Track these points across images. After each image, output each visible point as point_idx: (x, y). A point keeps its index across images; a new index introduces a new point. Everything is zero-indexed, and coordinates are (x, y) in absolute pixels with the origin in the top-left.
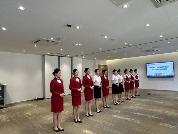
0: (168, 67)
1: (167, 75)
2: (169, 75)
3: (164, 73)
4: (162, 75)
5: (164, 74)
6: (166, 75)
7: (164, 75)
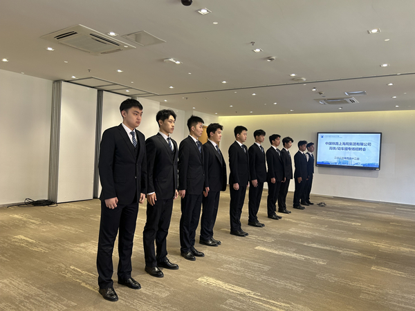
0: (369, 144)
1: (364, 163)
2: (369, 164)
3: (358, 159)
4: (353, 163)
5: (357, 161)
6: (360, 163)
7: (357, 164)
